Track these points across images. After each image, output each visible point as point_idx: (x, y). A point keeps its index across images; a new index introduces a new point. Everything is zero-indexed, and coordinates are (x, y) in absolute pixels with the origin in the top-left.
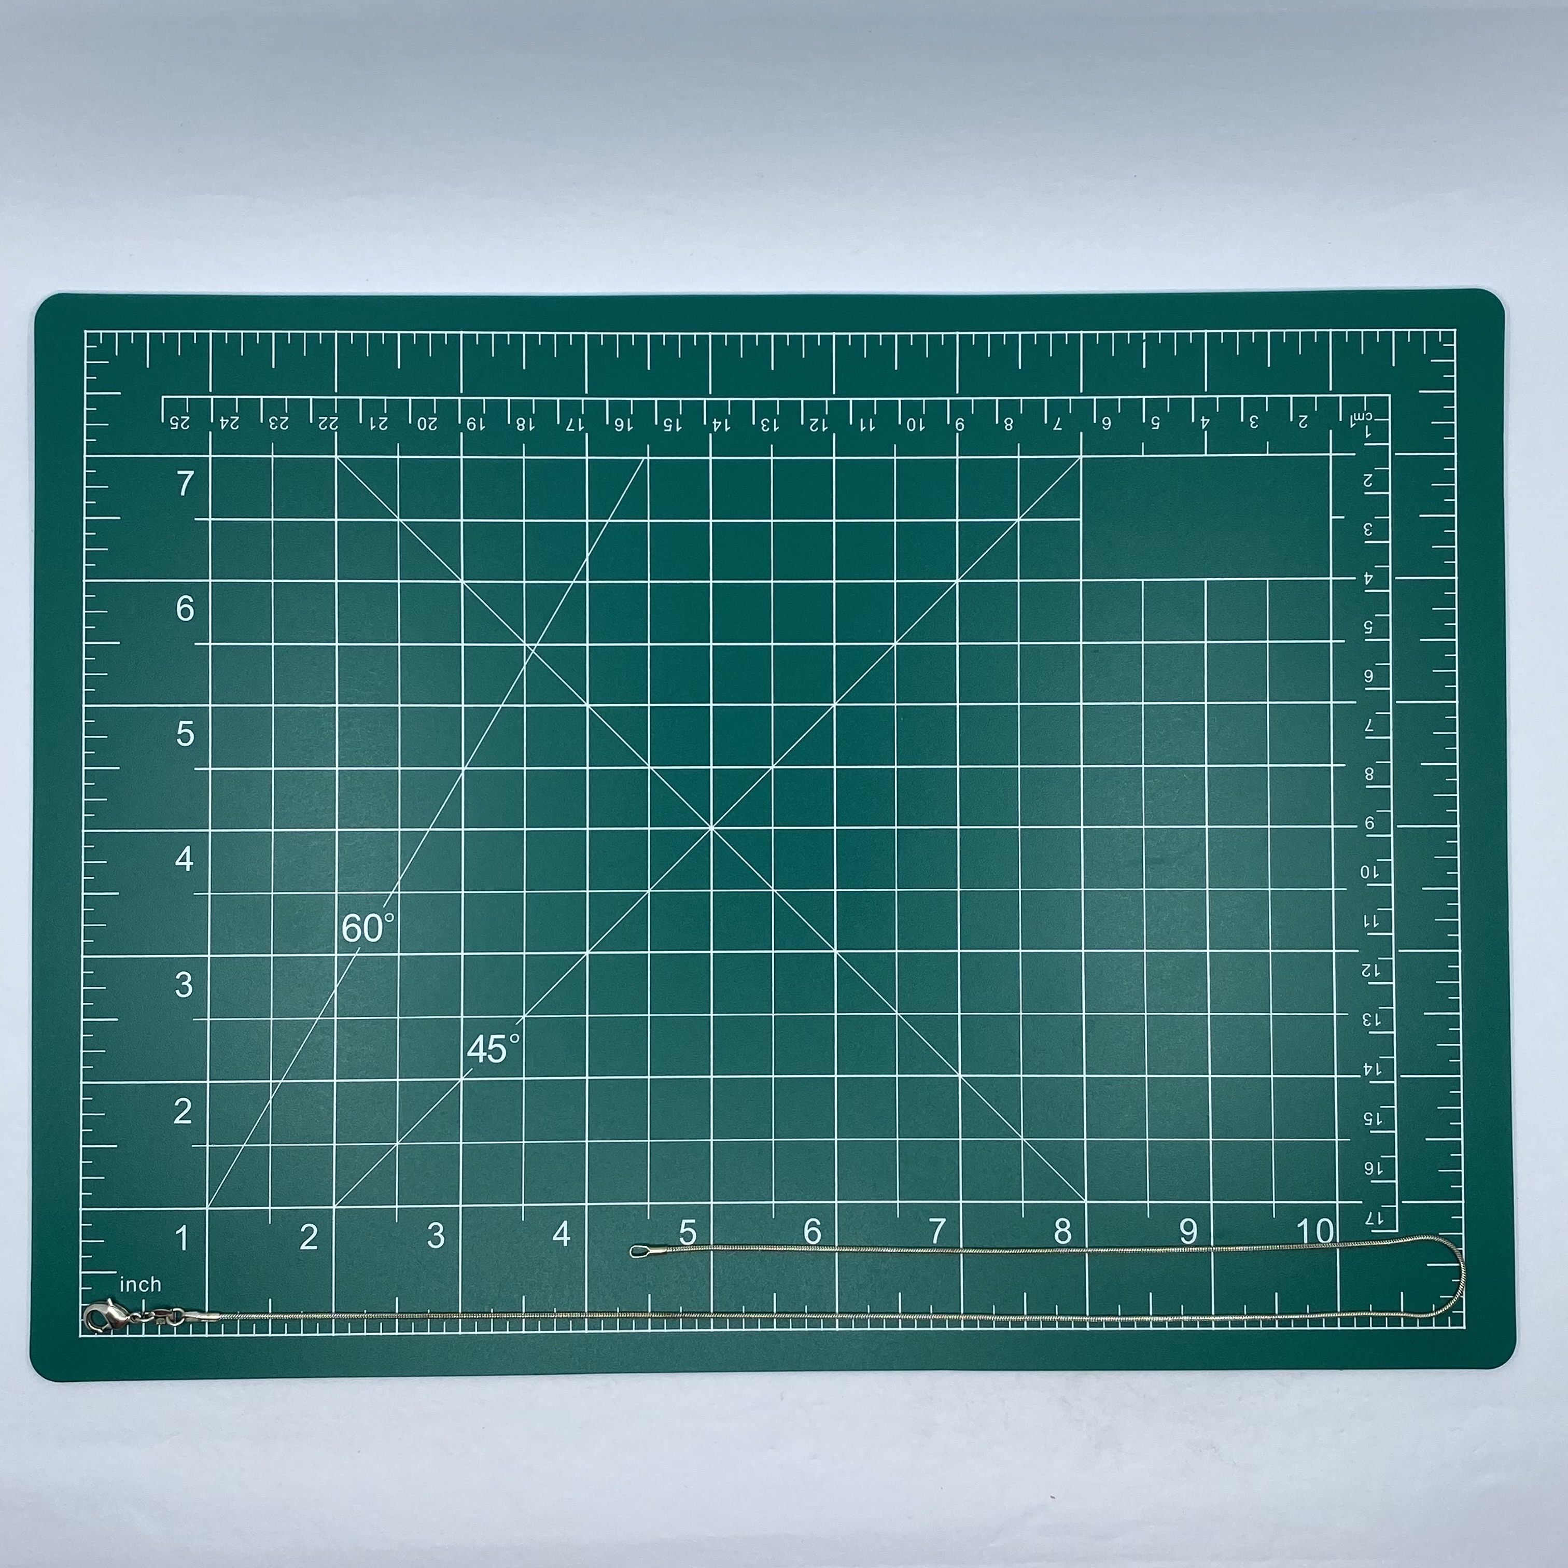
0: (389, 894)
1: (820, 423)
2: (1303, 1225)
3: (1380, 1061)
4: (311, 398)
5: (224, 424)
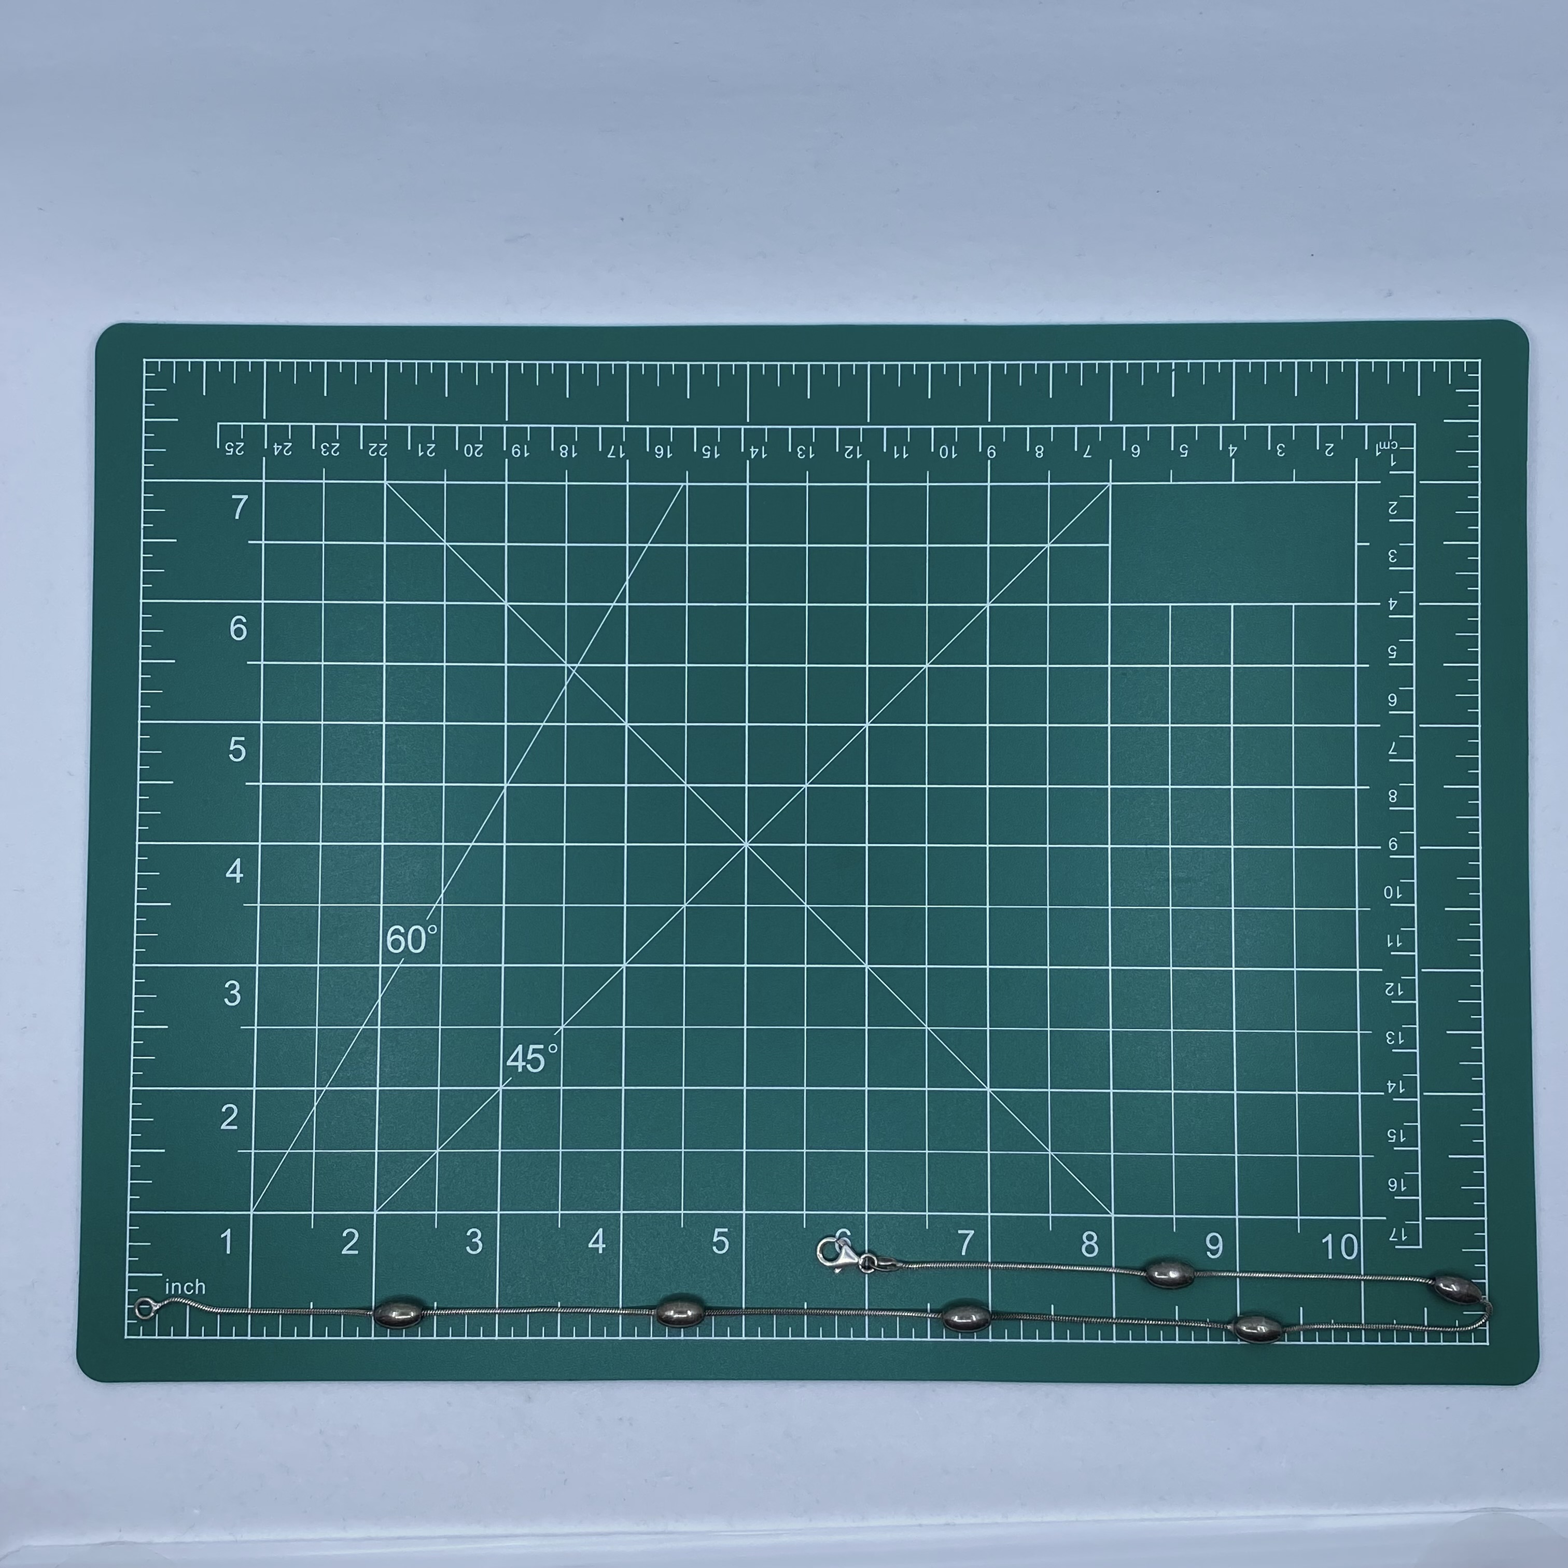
0: (433, 906)
1: (855, 450)
2: (1327, 1241)
3: (1404, 1079)
4: (361, 425)
5: (277, 450)
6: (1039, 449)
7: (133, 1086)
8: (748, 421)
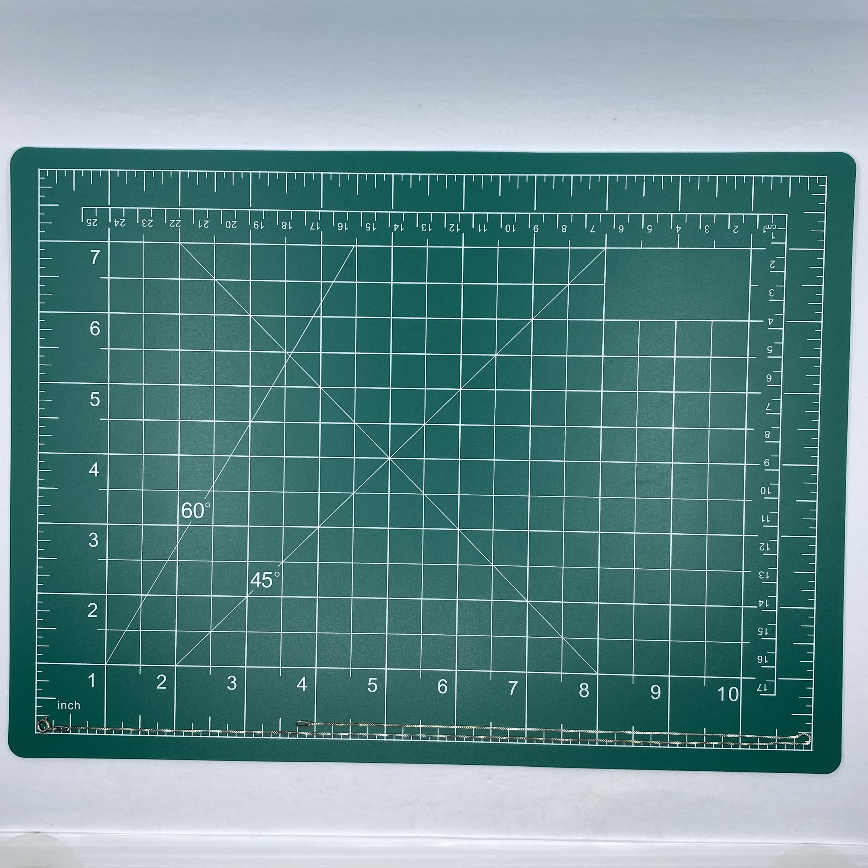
0: (208, 492)
1: (455, 227)
2: (721, 691)
3: (769, 599)
4: (166, 209)
5: (117, 223)
6: (564, 227)
7: (38, 592)
8: (393, 208)
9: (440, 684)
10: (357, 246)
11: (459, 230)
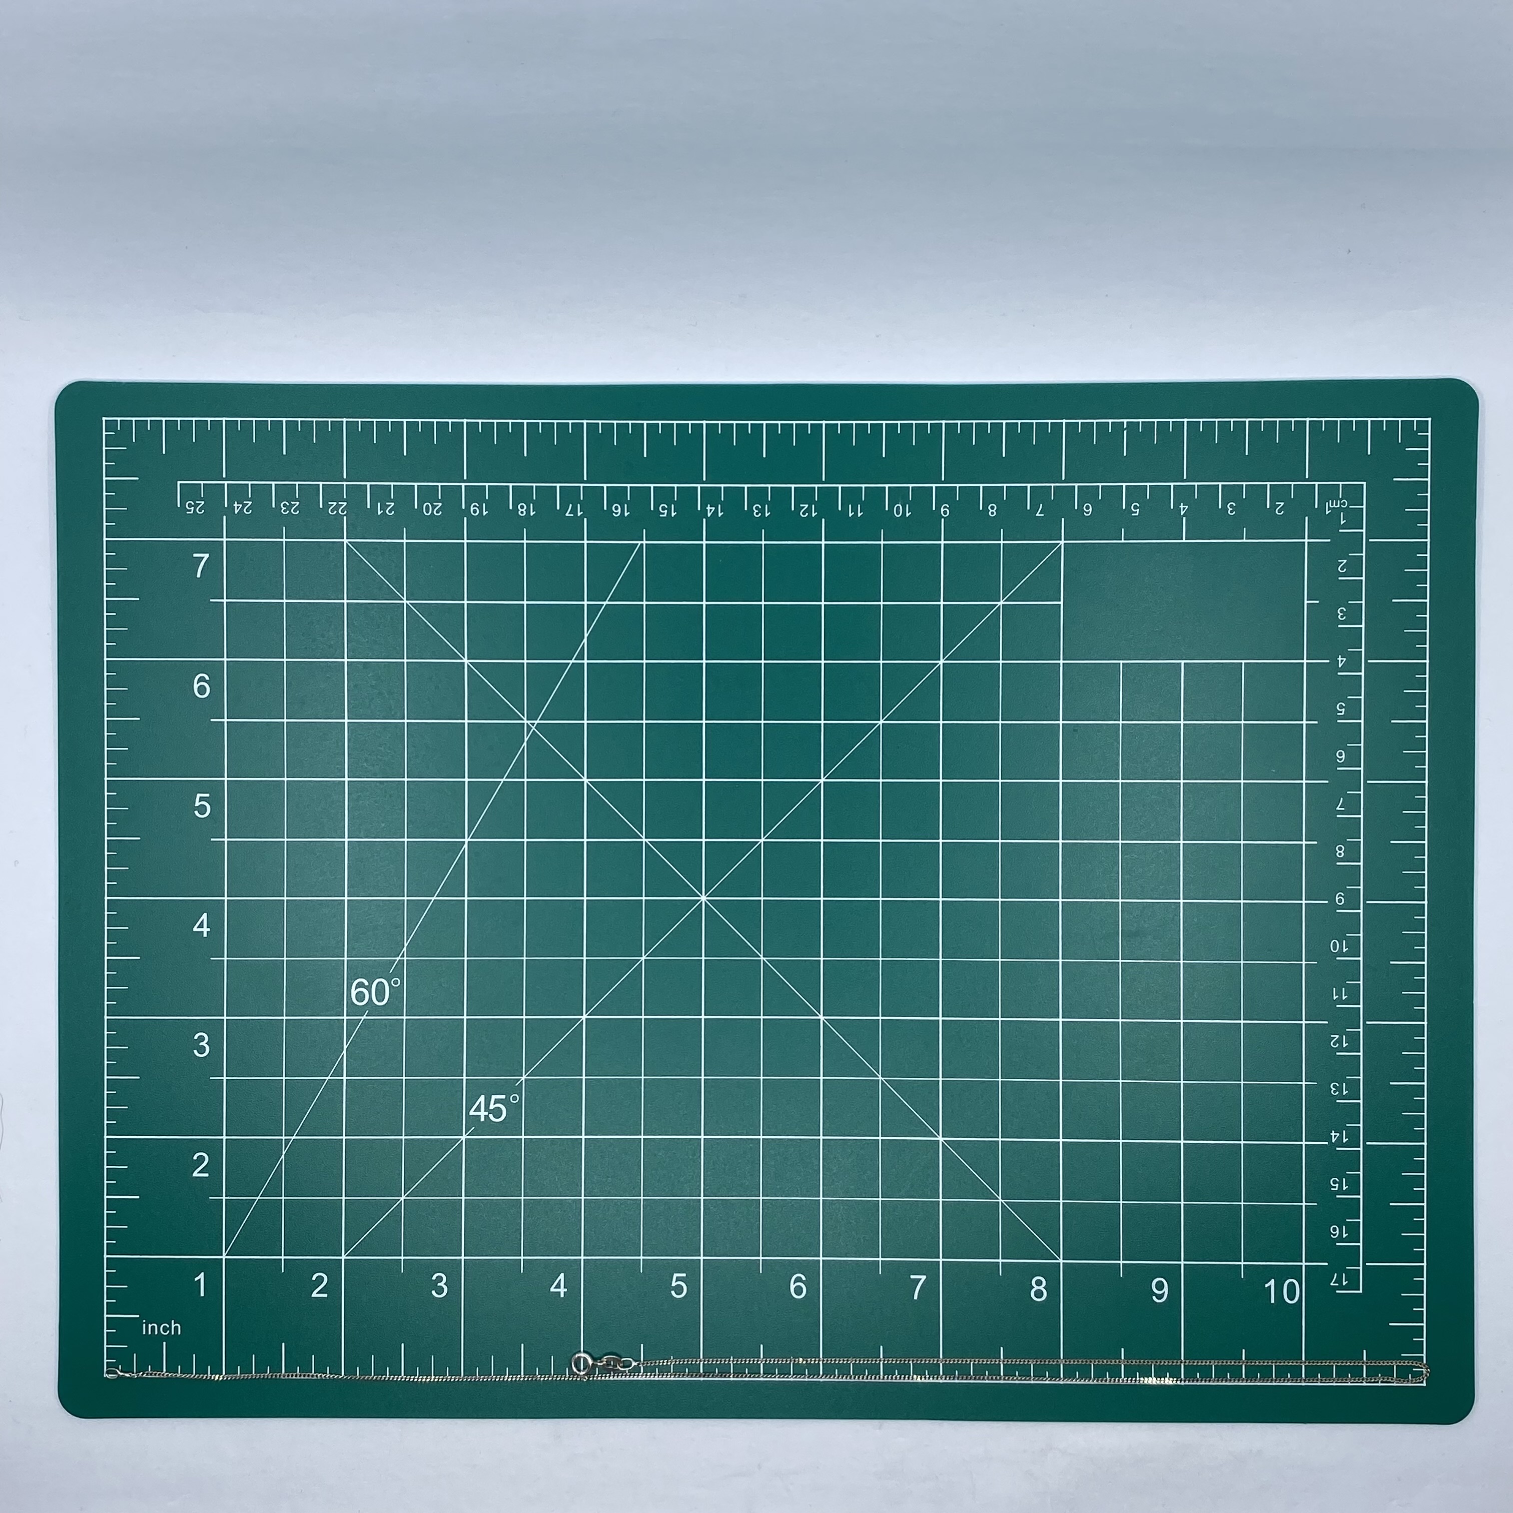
0: (396, 960)
1: (809, 509)
2: (1270, 1286)
3: (1347, 1129)
4: (321, 483)
5: (237, 509)
6: (992, 508)
7: (107, 1135)
8: (704, 479)
9: (794, 1284)
10: (644, 542)
11: (816, 513)
